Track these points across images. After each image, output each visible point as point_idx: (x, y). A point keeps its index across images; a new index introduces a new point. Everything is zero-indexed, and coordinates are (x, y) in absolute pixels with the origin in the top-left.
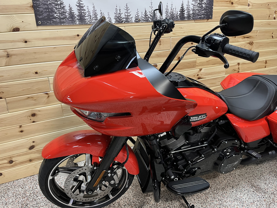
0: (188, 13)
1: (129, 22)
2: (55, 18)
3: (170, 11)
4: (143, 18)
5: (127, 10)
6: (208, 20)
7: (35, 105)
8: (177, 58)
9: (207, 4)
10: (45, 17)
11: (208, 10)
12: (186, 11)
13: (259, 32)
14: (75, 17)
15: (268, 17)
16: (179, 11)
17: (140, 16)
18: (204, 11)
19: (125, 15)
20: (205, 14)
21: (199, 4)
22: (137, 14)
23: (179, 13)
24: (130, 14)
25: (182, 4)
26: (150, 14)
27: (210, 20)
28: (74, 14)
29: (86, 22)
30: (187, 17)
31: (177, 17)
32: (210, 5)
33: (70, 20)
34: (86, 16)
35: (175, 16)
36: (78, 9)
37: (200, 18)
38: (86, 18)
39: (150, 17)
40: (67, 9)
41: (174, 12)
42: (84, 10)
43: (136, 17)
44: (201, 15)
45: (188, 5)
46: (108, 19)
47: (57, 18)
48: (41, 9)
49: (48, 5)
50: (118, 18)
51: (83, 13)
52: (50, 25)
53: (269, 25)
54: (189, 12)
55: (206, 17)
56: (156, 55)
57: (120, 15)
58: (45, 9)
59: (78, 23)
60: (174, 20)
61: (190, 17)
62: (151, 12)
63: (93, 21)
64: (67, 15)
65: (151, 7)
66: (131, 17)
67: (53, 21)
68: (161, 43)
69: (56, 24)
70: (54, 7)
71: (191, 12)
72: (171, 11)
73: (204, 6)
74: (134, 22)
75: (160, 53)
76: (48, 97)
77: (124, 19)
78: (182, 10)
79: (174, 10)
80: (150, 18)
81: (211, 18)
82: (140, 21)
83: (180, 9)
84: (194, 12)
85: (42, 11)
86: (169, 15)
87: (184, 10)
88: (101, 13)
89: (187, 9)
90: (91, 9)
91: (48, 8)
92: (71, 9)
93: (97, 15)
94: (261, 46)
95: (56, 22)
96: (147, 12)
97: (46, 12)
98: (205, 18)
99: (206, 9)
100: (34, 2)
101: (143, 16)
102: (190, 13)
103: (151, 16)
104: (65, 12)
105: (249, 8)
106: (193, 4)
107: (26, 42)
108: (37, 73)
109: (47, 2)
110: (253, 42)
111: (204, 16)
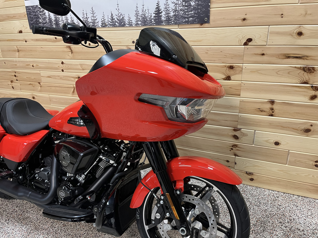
0: (166, 16)
1: (95, 26)
2: (40, 23)
3: (140, 13)
4: (109, 22)
5: (93, 14)
6: (202, 24)
10: (35, 22)
11: (200, 9)
12: (164, 13)
14: (53, 22)
16: (154, 13)
17: (106, 21)
18: (192, 12)
19: (92, 20)
20: (195, 17)
21: (184, 1)
22: (103, 18)
23: (154, 15)
24: (96, 18)
25: (158, 4)
26: (117, 18)
27: (206, 25)
28: (52, 19)
29: (60, 26)
30: (166, 21)
31: (151, 20)
32: (204, 2)
33: (49, 25)
34: (60, 20)
35: (148, 20)
36: (54, 15)
37: (185, 22)
38: (60, 22)
39: (117, 21)
40: (47, 15)
41: (146, 14)
43: (102, 21)
44: (188, 18)
45: (166, 5)
47: (41, 23)
48: (32, 16)
49: (35, 12)
50: (85, 22)
51: (58, 18)
54: (168, 13)
55: (197, 20)
57: (87, 20)
58: (34, 16)
60: (147, 24)
61: (171, 20)
62: (118, 16)
64: (47, 20)
65: (118, 10)
66: (97, 21)
70: (39, 13)
71: (172, 14)
72: (143, 14)
73: (194, 4)
74: (101, 27)
76: (41, 86)
77: (91, 24)
78: (158, 12)
79: (147, 11)
80: (117, 22)
81: (208, 22)
82: (106, 25)
83: (155, 10)
84: (177, 14)
85: (33, 18)
86: (140, 18)
87: (160, 12)
89: (165, 10)
92: (49, 15)
93: (68, 20)
96: (113, 15)
97: (35, 18)
98: (196, 21)
99: (198, 9)
100: (28, 10)
101: (110, 20)
102: (170, 15)
103: (118, 19)
104: (46, 18)
106: (174, 3)
107: (26, 41)
108: (33, 66)
109: (35, 10)
110: (313, 68)
111: (194, 18)
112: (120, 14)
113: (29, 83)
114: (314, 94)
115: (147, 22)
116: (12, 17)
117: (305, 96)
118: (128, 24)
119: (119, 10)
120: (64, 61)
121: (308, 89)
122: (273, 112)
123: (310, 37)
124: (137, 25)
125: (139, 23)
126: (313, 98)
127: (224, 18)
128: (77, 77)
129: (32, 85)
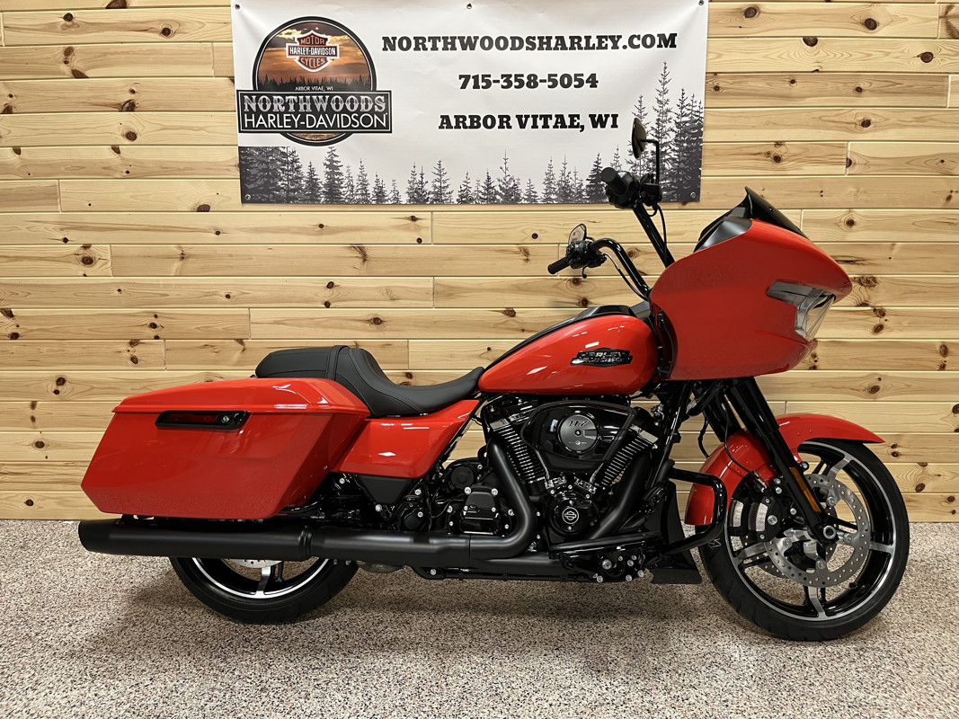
1: (443, 201)
2: (279, 189)
3: (557, 178)
4: (480, 194)
5: (440, 175)
6: (684, 203)
7: (215, 362)
8: (577, 301)
9: (679, 163)
10: (260, 186)
11: (683, 176)
13: (903, 248)
14: (320, 188)
15: (943, 201)
16: (587, 180)
17: (472, 190)
18: (668, 181)
19: (435, 187)
20: (673, 189)
21: (650, 161)
22: (466, 184)
23: (588, 183)
24: (446, 185)
25: (596, 162)
26: (500, 186)
27: (689, 205)
28: (318, 181)
29: (342, 198)
31: (580, 193)
32: (690, 164)
33: (308, 195)
34: (342, 185)
35: (573, 192)
36: (327, 173)
38: (341, 190)
39: (500, 192)
40: (305, 171)
41: (570, 180)
42: (341, 174)
43: (462, 191)
45: (615, 165)
46: (393, 194)
47: (282, 188)
48: (253, 172)
49: (267, 163)
50: (416, 192)
51: (338, 179)
52: (268, 202)
53: (949, 227)
55: (675, 195)
56: (514, 286)
57: (422, 187)
58: (261, 171)
59: (323, 199)
60: (571, 201)
62: (504, 181)
63: (358, 197)
64: (303, 183)
65: (504, 169)
66: (448, 190)
67: (273, 194)
68: (530, 258)
69: (279, 201)
70: (278, 167)
72: (563, 180)
73: (671, 167)
74: (456, 203)
75: (525, 282)
76: (244, 350)
77: (431, 196)
78: (597, 177)
79: (572, 175)
80: (500, 195)
81: (697, 199)
82: (471, 200)
83: (590, 173)
85: (256, 175)
86: (554, 189)
88: (377, 181)
90: (355, 173)
91: (267, 170)
92: (312, 172)
93: (367, 185)
94: (917, 292)
95: (280, 196)
96: (492, 180)
97: (263, 177)
98: (673, 198)
99: (678, 176)
100: (242, 157)
101: (481, 189)
103: (501, 188)
104: (301, 178)
105: (849, 171)
106: (632, 163)
107: (218, 233)
108: (228, 296)
109: (268, 157)
110: (874, 279)
111: (671, 192)
112: (508, 179)
113: (204, 342)
114: (878, 323)
115: (571, 197)
116: (183, 170)
117: (865, 327)
118: (525, 199)
119: (506, 169)
120: (336, 280)
121: (869, 314)
122: (816, 361)
123: (867, 228)
124: (547, 201)
125: (553, 197)
126: (878, 329)
127: (725, 195)
128: (370, 318)
129: (211, 349)
